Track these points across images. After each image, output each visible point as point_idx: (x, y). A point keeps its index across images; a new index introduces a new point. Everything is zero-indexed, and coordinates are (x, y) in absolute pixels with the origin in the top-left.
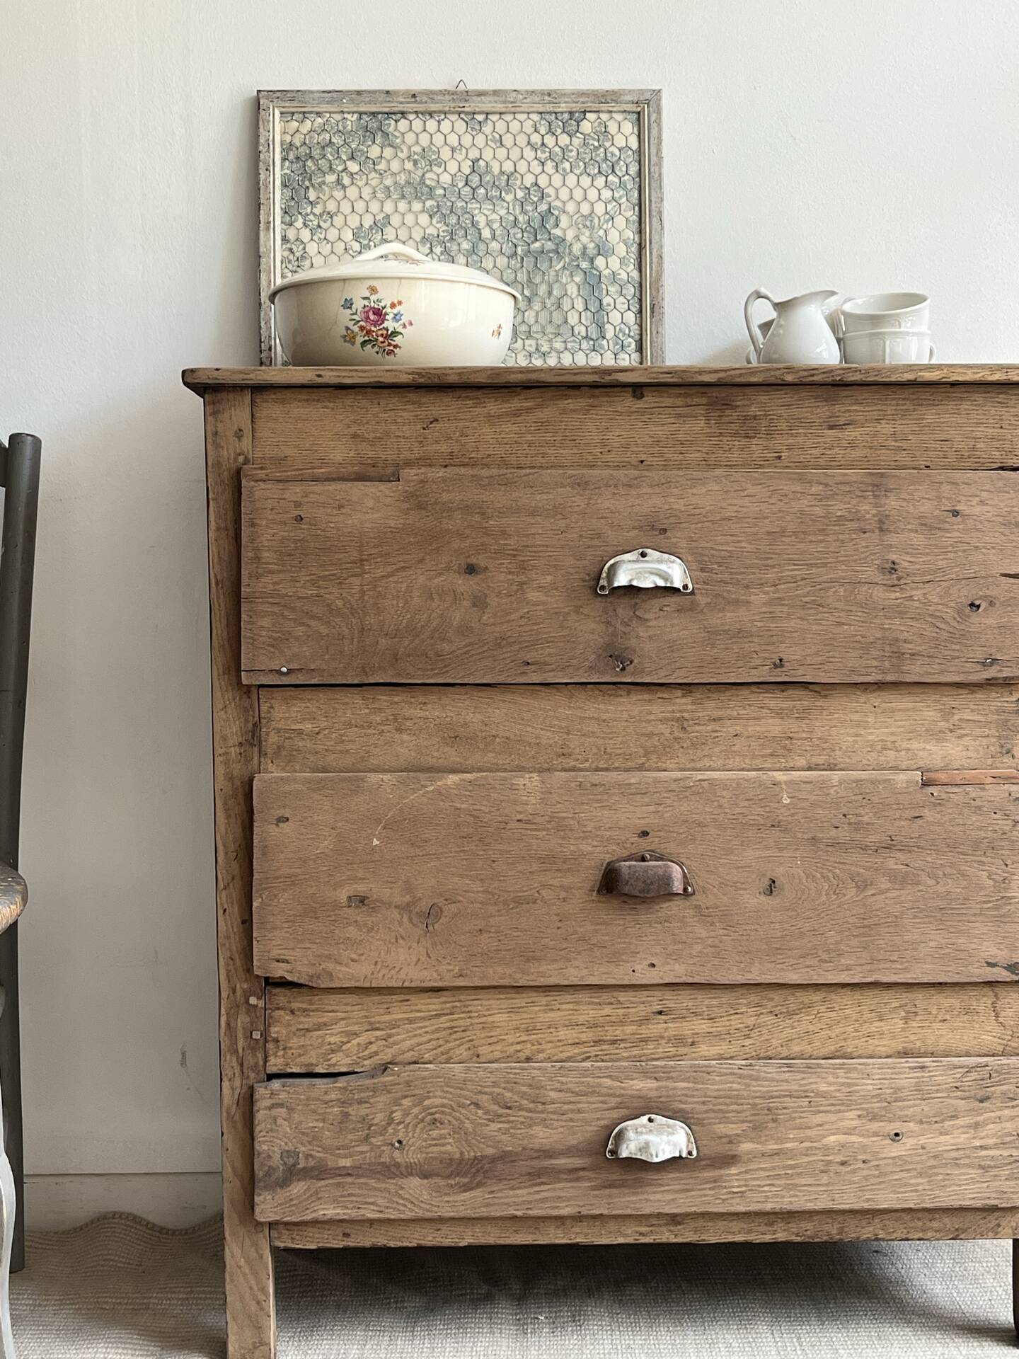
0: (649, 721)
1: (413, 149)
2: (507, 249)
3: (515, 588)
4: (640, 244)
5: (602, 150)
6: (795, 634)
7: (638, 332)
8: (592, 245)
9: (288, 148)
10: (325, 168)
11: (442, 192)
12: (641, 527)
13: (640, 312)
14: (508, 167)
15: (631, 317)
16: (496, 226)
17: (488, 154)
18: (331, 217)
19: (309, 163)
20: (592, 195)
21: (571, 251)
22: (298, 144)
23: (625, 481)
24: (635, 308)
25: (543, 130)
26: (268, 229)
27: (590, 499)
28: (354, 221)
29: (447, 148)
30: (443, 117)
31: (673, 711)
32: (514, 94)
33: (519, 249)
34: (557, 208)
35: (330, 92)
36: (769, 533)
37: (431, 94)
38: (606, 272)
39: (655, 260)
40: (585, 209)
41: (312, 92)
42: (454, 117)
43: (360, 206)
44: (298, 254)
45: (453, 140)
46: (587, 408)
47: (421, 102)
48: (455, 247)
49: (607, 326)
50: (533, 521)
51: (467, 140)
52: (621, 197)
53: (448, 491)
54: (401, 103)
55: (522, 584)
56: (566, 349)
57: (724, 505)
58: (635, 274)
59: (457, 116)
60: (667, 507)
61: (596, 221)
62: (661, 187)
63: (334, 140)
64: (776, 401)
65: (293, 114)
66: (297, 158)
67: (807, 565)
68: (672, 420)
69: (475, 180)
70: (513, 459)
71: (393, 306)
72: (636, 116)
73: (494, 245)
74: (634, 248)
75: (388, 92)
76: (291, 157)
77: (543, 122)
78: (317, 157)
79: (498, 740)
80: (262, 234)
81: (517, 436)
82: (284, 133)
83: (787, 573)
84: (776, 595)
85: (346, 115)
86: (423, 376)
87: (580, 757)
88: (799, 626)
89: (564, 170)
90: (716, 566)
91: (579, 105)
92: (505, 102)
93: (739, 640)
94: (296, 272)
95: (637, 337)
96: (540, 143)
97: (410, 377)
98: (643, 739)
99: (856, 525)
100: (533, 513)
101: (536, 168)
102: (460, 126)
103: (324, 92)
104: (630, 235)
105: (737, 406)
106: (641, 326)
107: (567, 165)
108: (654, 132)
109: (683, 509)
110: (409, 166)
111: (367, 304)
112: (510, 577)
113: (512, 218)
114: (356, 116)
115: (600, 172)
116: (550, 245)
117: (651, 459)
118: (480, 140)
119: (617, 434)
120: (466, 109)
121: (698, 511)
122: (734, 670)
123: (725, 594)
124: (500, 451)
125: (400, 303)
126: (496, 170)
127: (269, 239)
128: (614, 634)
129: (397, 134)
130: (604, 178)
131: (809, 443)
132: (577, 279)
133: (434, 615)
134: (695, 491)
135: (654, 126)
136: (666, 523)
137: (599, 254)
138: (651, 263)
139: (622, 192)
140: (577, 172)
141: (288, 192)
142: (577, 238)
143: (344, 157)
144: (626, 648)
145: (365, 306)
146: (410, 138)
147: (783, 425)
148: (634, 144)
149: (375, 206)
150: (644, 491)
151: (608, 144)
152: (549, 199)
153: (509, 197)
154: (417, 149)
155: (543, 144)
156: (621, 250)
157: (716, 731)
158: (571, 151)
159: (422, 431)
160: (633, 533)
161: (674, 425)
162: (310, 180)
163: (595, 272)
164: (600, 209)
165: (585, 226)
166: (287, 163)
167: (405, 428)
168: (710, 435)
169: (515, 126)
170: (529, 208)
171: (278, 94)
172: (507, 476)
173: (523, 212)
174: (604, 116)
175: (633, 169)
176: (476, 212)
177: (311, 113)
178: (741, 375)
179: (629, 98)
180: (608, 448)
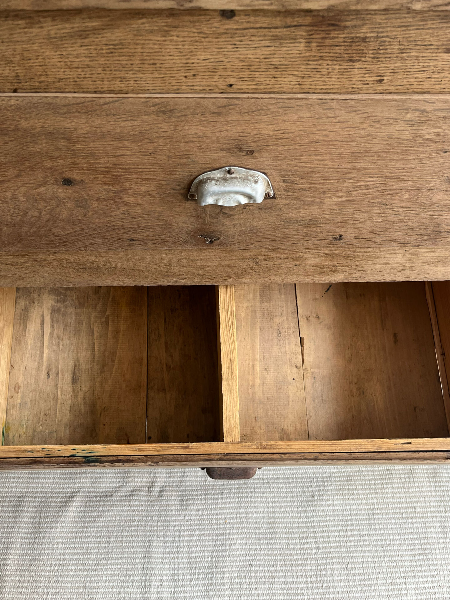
0: (232, 260)
3: (112, 195)
6: (357, 222)
12: (229, 149)
23: (213, 109)
27: (176, 126)
31: (250, 255)
36: (353, 153)
46: (166, 28)
50: (120, 145)
53: (26, 119)
55: (118, 192)
57: (314, 130)
60: (255, 132)
64: (393, 21)
67: (382, 177)
68: (267, 43)
70: (88, 83)
79: (117, 269)
81: (88, 59)
83: (362, 183)
84: (348, 198)
87: (180, 277)
88: (361, 217)
90: (297, 179)
93: (309, 226)
98: (226, 269)
99: (439, 146)
100: (120, 138)
105: (346, 27)
109: (272, 133)
112: (106, 187)
117: (241, 83)
119: (202, 57)
121: (287, 136)
122: (301, 242)
123: (303, 198)
124: (71, 75)
128: (203, 223)
131: (418, 67)
133: (43, 213)
134: (285, 118)
136: (253, 146)
144: (214, 231)
147: (395, 48)
150: (234, 118)
157: (281, 264)
160: (221, 154)
161: (269, 49)
168: (308, 59)
172: (86, 104)
180: (193, 72)
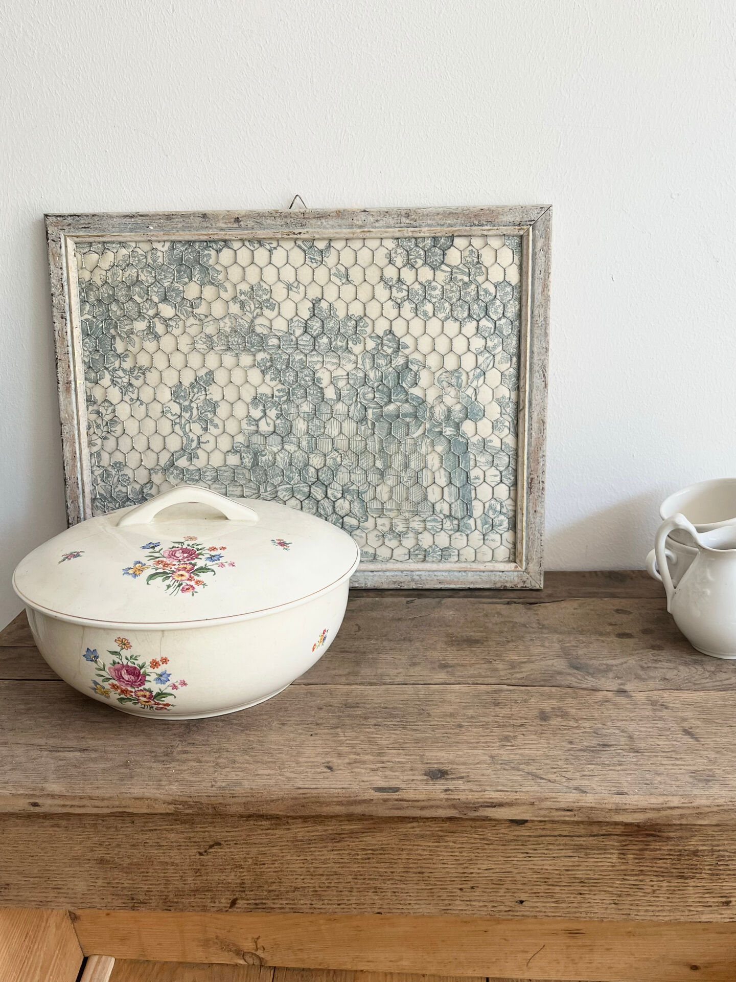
1: (239, 287)
2: (356, 412)
4: (517, 403)
5: (473, 287)
7: (511, 508)
8: (458, 407)
9: (87, 287)
10: (133, 313)
11: (274, 341)
13: (515, 484)
14: (356, 309)
15: (503, 491)
16: (341, 384)
17: (331, 293)
18: (144, 374)
19: (114, 307)
20: (460, 345)
21: (432, 415)
22: (100, 283)
24: (509, 480)
25: (399, 261)
26: (68, 390)
28: (171, 378)
29: (281, 285)
30: (275, 244)
32: (363, 216)
33: (370, 411)
34: (416, 362)
35: (133, 216)
37: (258, 217)
38: (475, 440)
39: (535, 426)
40: (451, 363)
41: (110, 217)
42: (289, 245)
43: (178, 360)
44: (107, 418)
45: (288, 274)
47: (247, 228)
48: (293, 410)
49: (475, 503)
51: (305, 274)
52: (495, 347)
54: (222, 229)
56: (425, 529)
58: (510, 440)
59: (292, 244)
61: (464, 377)
62: (546, 334)
63: (142, 277)
65: (91, 244)
66: (99, 301)
69: (316, 325)
71: (155, 664)
72: (517, 240)
73: (340, 408)
74: (510, 409)
75: (204, 216)
76: (92, 299)
77: (399, 251)
78: (122, 299)
80: (62, 398)
82: (82, 268)
85: (155, 245)
86: (191, 807)
89: (425, 313)
91: (446, 229)
92: (351, 226)
94: (106, 438)
95: (511, 514)
96: (395, 278)
97: (172, 807)
101: (391, 311)
102: (297, 256)
103: (125, 216)
104: (506, 392)
106: (515, 501)
107: (429, 308)
108: (541, 262)
110: (235, 308)
111: (117, 660)
113: (361, 375)
114: (167, 245)
115: (469, 315)
116: (407, 408)
118: (322, 274)
120: (302, 236)
125: (165, 661)
126: (341, 314)
127: (70, 403)
129: (218, 267)
130: (475, 323)
132: (439, 448)
135: (540, 254)
137: (466, 417)
138: (530, 429)
139: (497, 340)
140: (441, 315)
141: (90, 343)
142: (440, 398)
143: (156, 299)
145: (114, 663)
146: (235, 273)
148: (513, 276)
149: (195, 360)
151: (480, 279)
152: (407, 351)
153: (357, 349)
154: (244, 287)
155: (399, 280)
156: (494, 411)
158: (435, 289)
159: (198, 857)
162: (116, 327)
163: (461, 440)
164: (468, 362)
165: (450, 385)
166: (87, 307)
167: (173, 853)
169: (364, 256)
170: (382, 362)
171: (70, 220)
173: (375, 366)
174: (477, 243)
175: (512, 311)
176: (318, 366)
177: (113, 242)
178: (682, 816)
179: (509, 218)
